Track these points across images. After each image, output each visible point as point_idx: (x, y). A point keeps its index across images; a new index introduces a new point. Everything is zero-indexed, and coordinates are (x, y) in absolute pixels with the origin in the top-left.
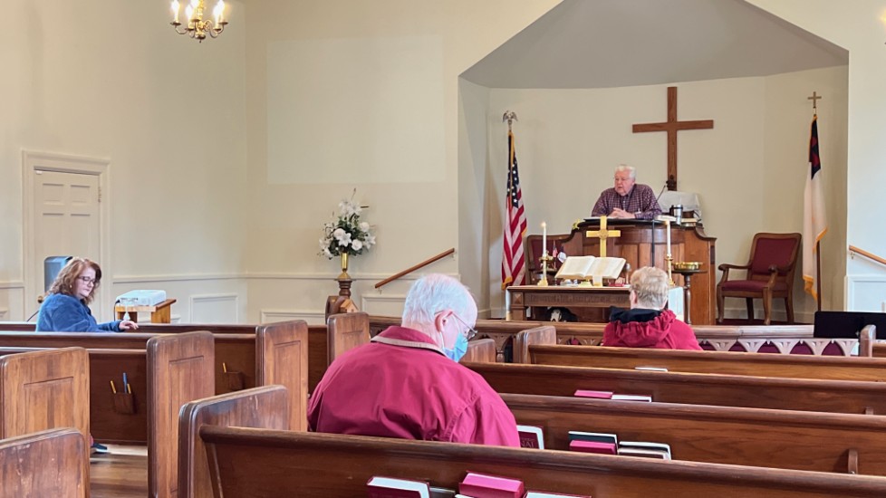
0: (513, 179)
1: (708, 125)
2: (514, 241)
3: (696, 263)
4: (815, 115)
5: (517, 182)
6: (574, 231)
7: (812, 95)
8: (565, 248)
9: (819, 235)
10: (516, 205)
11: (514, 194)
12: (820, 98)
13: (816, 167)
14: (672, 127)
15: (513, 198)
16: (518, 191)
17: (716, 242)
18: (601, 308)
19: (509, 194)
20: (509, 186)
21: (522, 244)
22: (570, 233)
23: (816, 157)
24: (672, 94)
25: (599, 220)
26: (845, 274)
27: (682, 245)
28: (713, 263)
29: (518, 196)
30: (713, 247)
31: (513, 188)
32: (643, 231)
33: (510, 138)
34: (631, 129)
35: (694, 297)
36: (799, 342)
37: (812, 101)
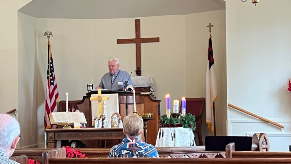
0: (51, 69)
1: (157, 40)
2: (52, 105)
3: (150, 114)
4: (210, 35)
5: (53, 71)
6: (84, 98)
7: (209, 25)
8: (79, 107)
9: (214, 99)
10: (53, 84)
11: (51, 78)
12: (213, 26)
13: (211, 63)
14: (138, 41)
15: (51, 80)
16: (54, 76)
17: (161, 103)
18: (99, 140)
19: (48, 77)
20: (48, 73)
21: (56, 106)
22: (82, 99)
23: (211, 57)
24: (138, 22)
25: (97, 91)
26: (227, 119)
27: (143, 105)
28: (159, 114)
29: (54, 79)
30: (159, 105)
31: (51, 74)
32: (122, 97)
33: (49, 46)
34: (116, 42)
35: (150, 133)
36: (202, 155)
37: (209, 27)
